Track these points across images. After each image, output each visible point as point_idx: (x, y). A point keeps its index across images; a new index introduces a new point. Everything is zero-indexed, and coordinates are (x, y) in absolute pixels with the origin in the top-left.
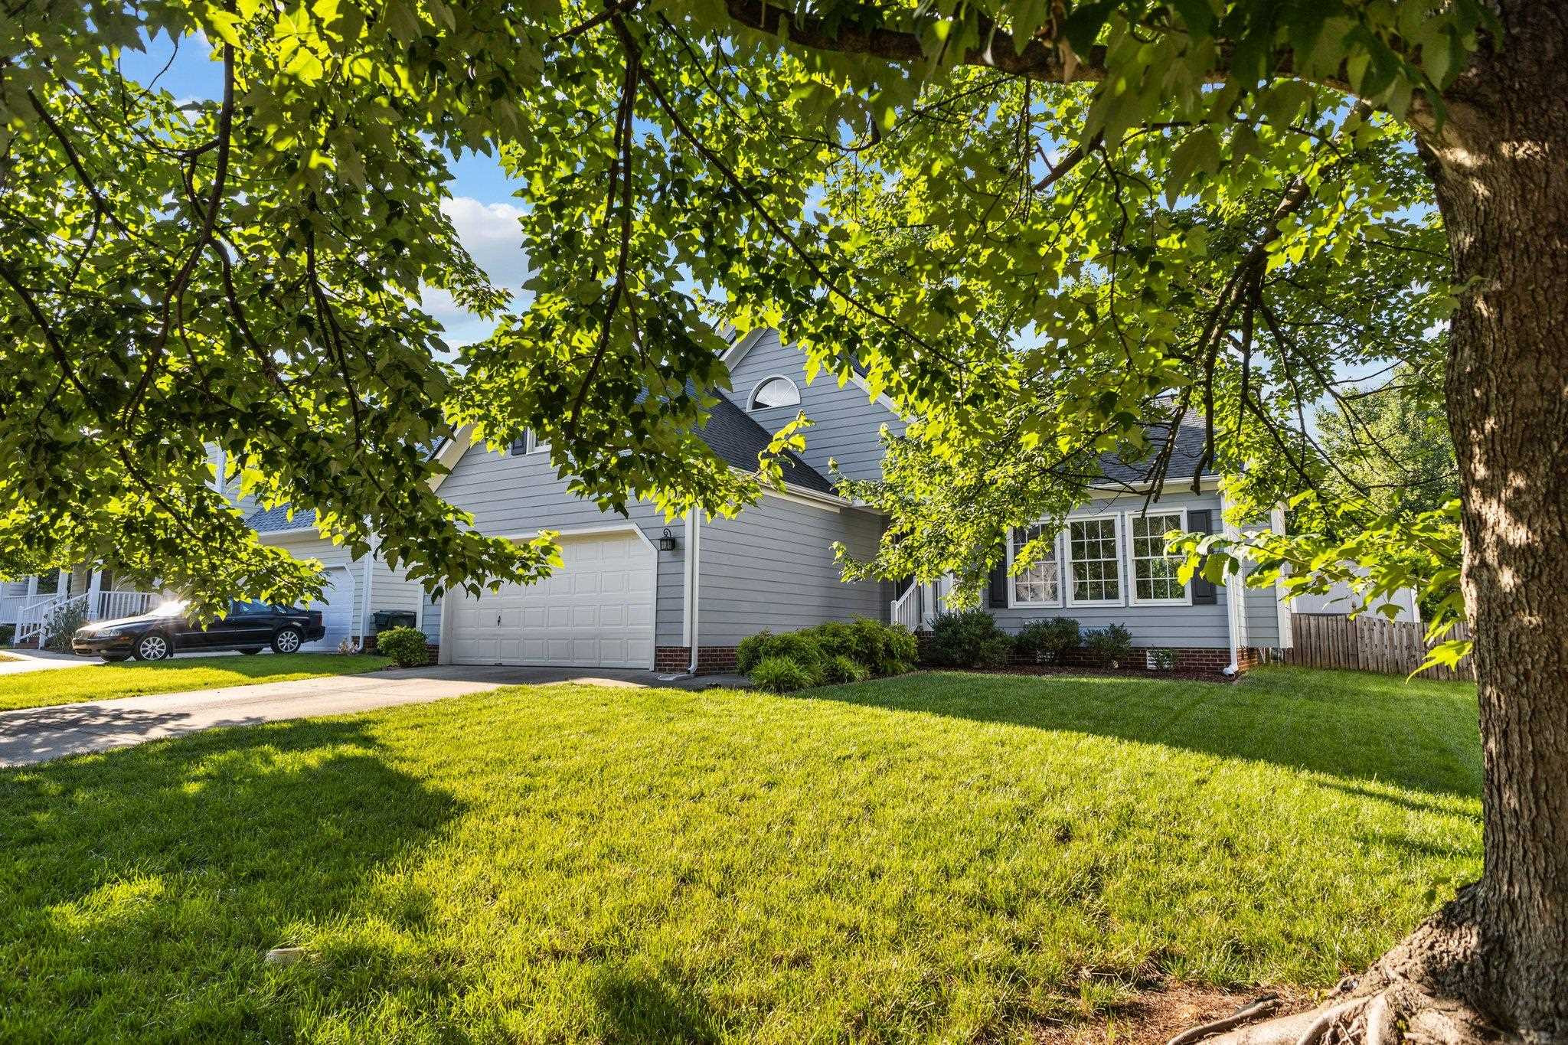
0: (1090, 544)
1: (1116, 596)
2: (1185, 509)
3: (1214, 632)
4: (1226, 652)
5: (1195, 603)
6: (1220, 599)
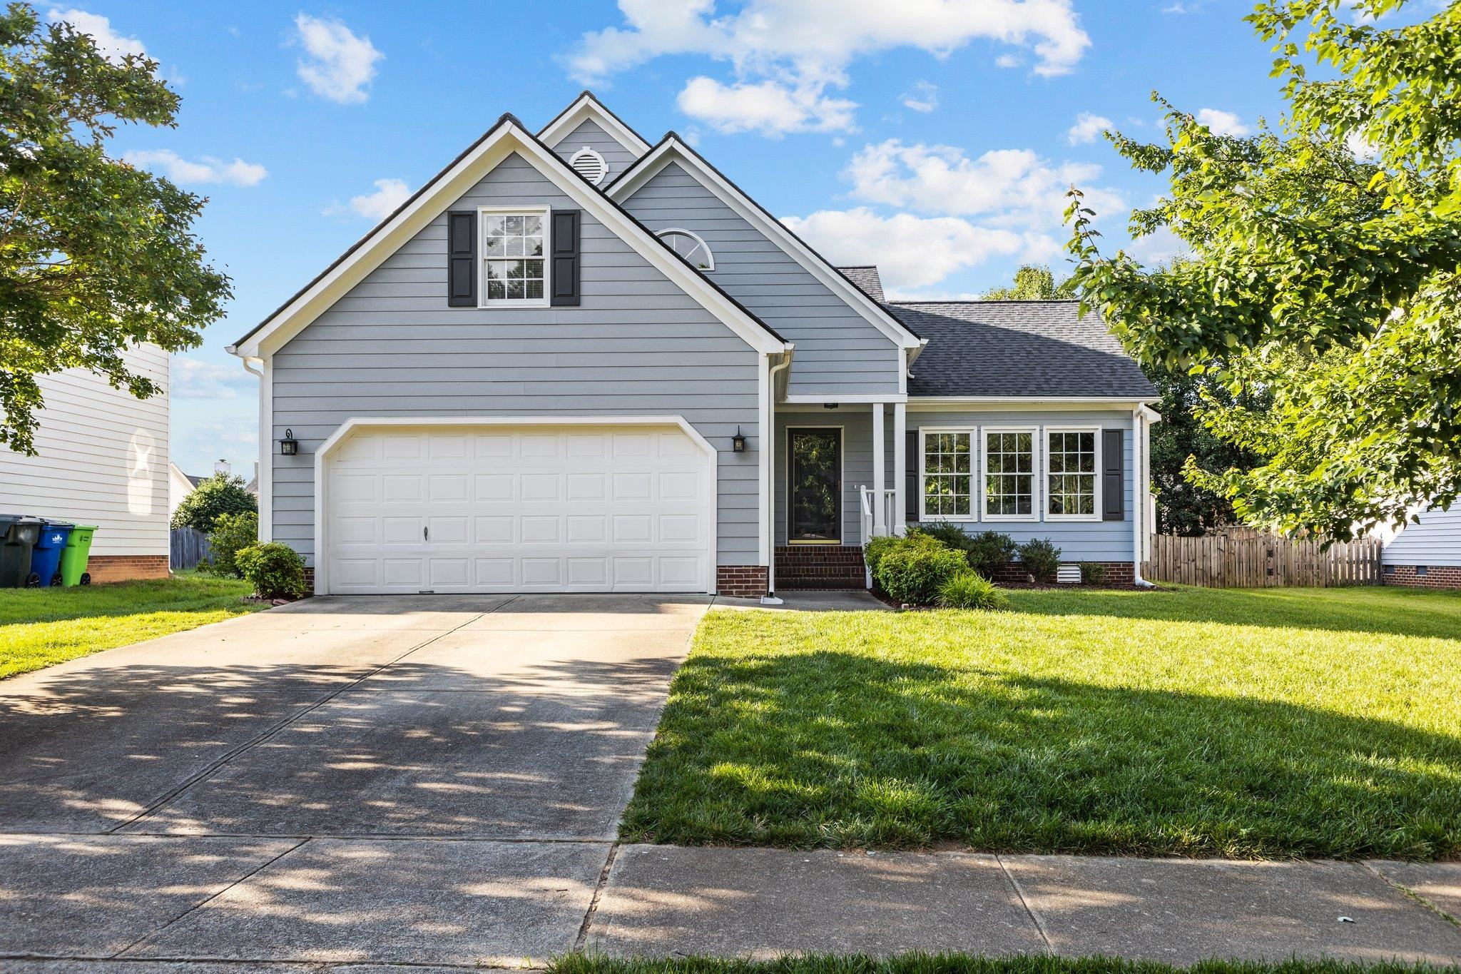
0: (1006, 457)
1: (1028, 511)
2: (1100, 428)
3: (1120, 547)
4: (1130, 565)
5: (1105, 518)
6: (1126, 515)
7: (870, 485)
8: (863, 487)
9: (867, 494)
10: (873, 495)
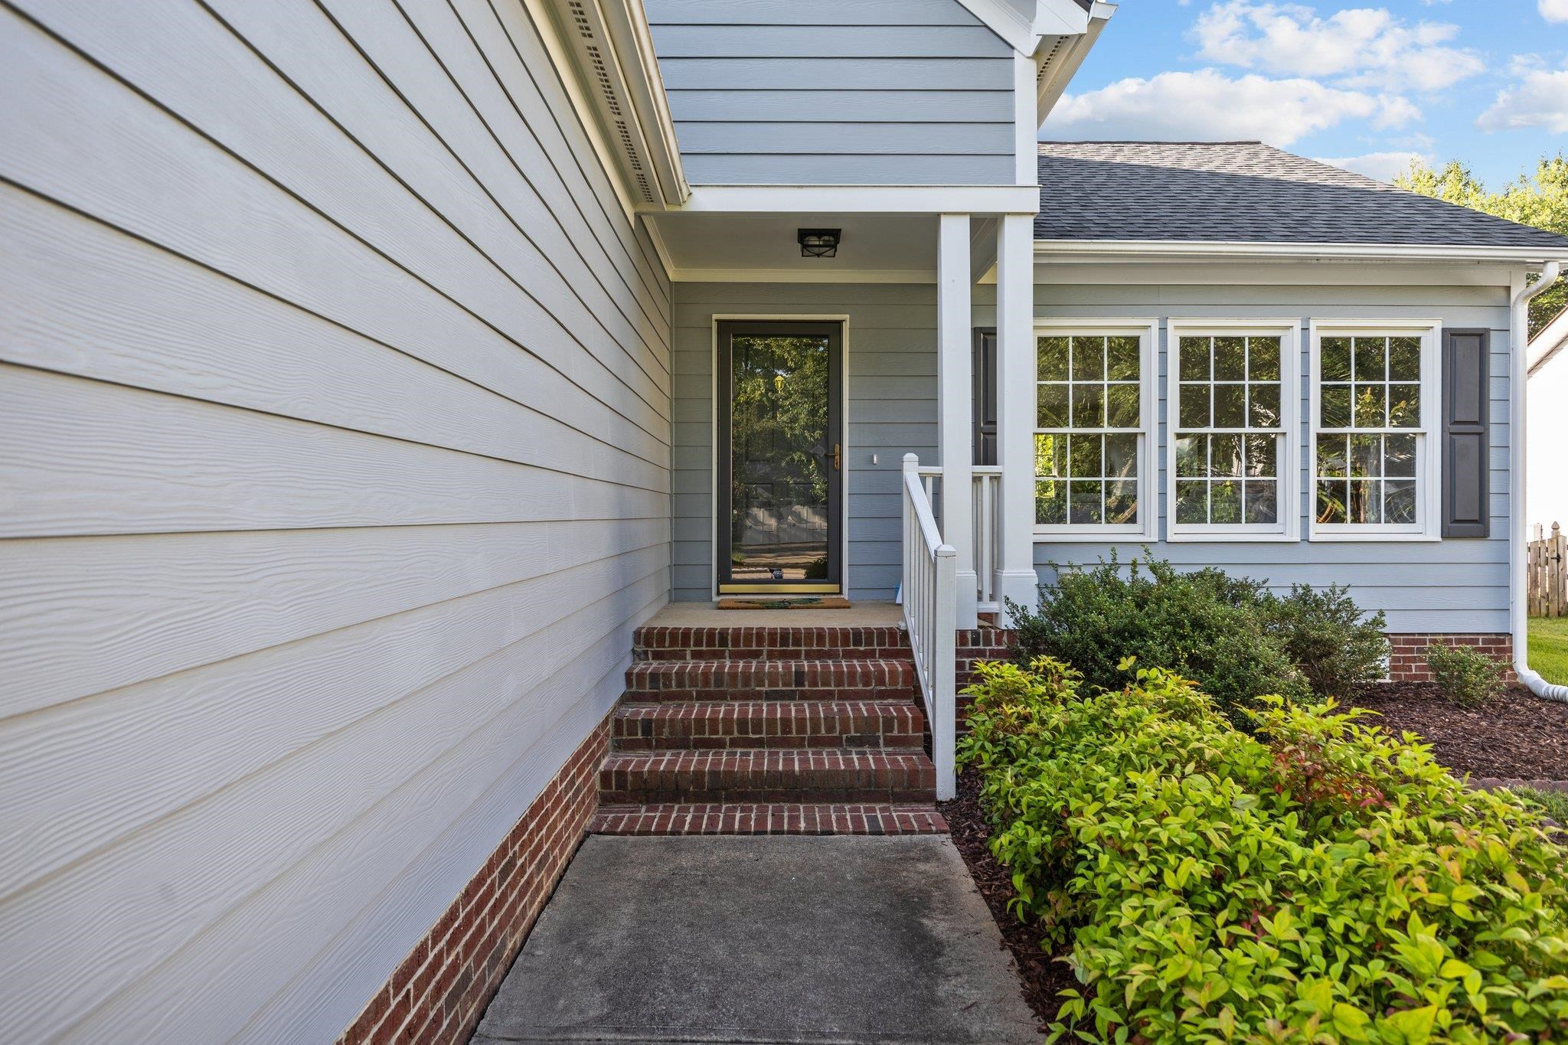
2: (1438, 326)
4: (1500, 639)
5: (1446, 535)
6: (1495, 526)
7: (930, 452)
8: (910, 459)
9: (923, 478)
10: (938, 481)
